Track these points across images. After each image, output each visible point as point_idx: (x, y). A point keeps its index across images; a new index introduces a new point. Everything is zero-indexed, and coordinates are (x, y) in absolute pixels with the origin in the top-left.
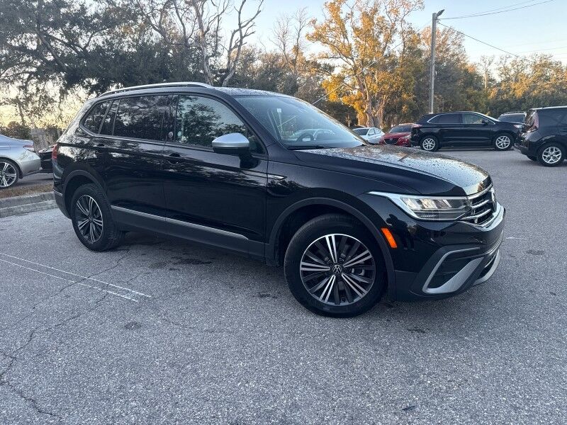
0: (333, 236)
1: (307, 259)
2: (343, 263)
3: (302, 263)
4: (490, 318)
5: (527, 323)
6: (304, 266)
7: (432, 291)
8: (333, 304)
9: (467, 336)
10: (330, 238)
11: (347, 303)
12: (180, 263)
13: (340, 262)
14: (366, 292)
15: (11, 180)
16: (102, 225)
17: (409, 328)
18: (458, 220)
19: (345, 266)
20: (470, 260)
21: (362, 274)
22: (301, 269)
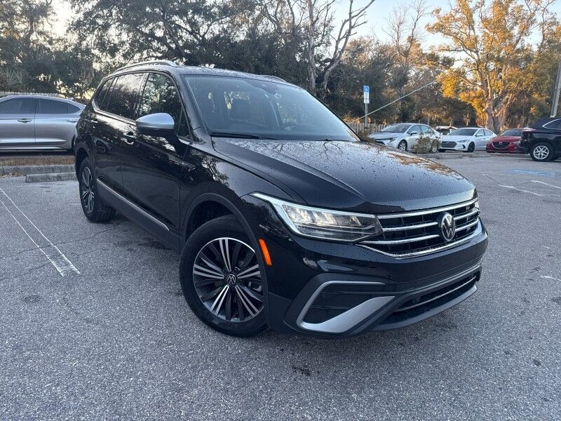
0: (226, 239)
1: (200, 263)
2: (238, 272)
3: (195, 266)
6: (197, 270)
7: (306, 326)
8: (223, 318)
9: (359, 393)
10: (224, 241)
11: (238, 320)
13: (234, 271)
14: (258, 312)
16: (93, 198)
17: (297, 366)
18: (358, 242)
19: (241, 276)
20: (370, 297)
21: (259, 289)
22: (195, 272)
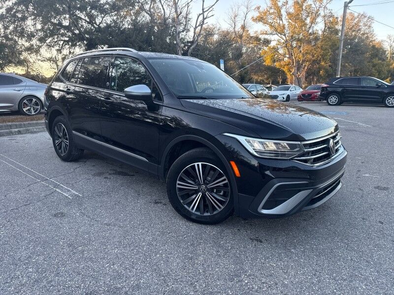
0: (200, 164)
1: (182, 180)
2: (207, 184)
3: (178, 182)
4: (319, 237)
5: (348, 244)
6: (179, 184)
7: (265, 212)
8: (198, 213)
9: (295, 249)
10: (198, 165)
11: (209, 214)
12: (114, 174)
13: (205, 183)
14: (222, 207)
15: (36, 111)
16: (68, 144)
17: (252, 237)
18: (292, 159)
19: (210, 186)
20: (300, 191)
21: (222, 194)
22: (178, 186)
